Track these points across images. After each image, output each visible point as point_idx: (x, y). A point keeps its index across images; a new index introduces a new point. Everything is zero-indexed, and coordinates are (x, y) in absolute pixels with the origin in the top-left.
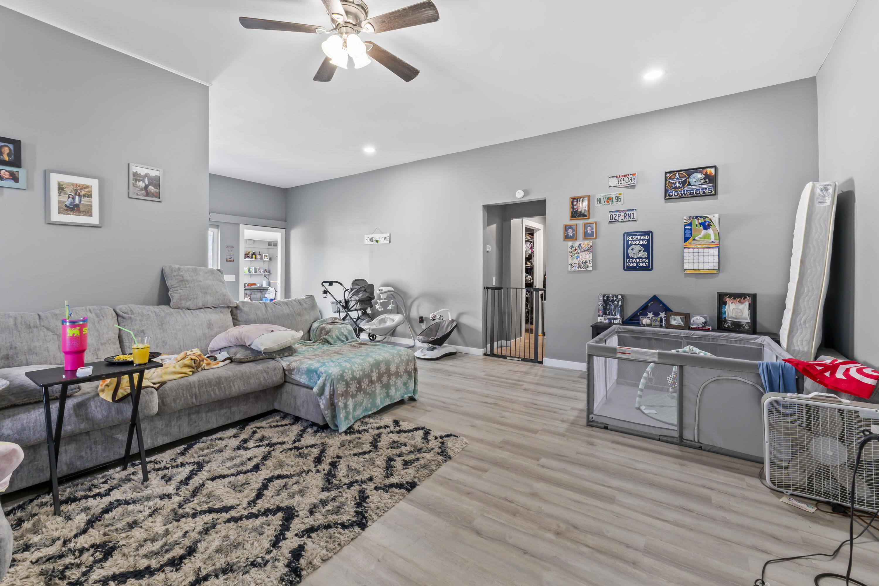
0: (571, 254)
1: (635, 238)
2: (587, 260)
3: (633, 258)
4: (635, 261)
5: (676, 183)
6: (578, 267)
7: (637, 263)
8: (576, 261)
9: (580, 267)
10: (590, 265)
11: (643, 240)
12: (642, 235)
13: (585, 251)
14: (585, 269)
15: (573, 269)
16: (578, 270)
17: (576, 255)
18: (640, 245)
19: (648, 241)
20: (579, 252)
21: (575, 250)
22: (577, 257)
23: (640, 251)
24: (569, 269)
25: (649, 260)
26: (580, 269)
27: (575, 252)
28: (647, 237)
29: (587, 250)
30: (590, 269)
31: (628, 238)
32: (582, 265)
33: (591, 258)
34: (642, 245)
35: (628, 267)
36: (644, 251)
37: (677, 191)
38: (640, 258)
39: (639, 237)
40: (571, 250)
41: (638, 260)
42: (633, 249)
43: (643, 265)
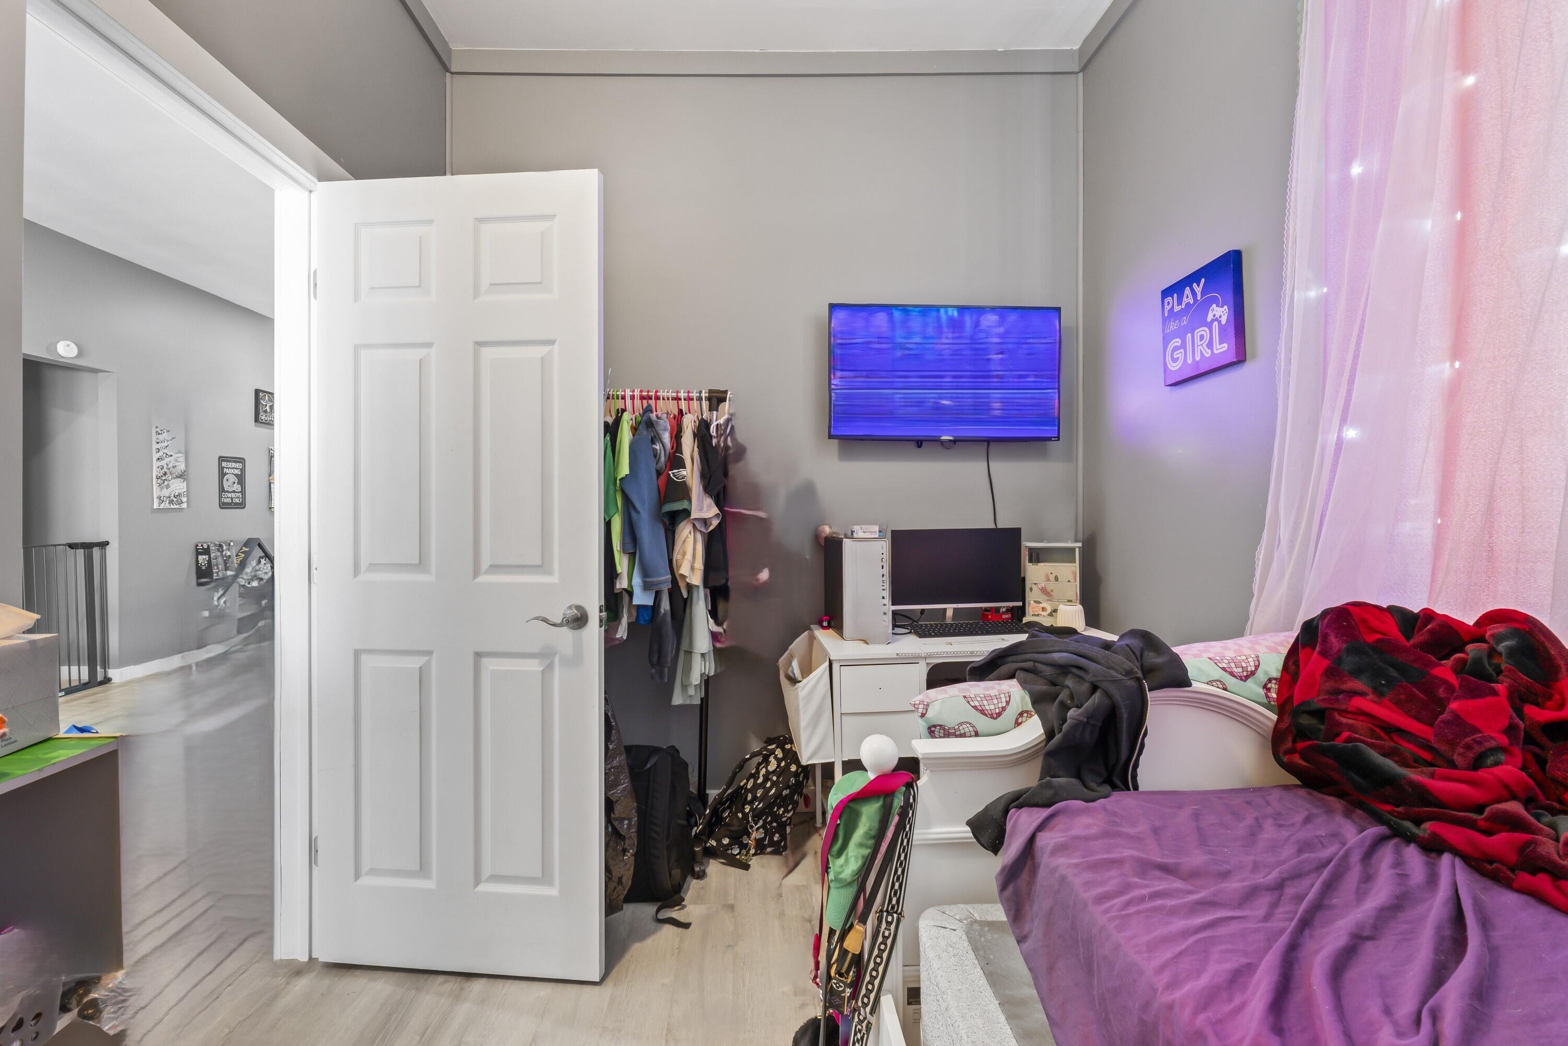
0: (159, 481)
1: (230, 465)
2: (181, 491)
3: (228, 492)
4: (229, 495)
5: (266, 405)
6: (169, 503)
7: (232, 499)
8: (166, 492)
9: (171, 502)
10: (184, 499)
11: (237, 468)
12: (236, 462)
13: (177, 477)
14: (178, 507)
15: (162, 506)
16: (169, 507)
17: (166, 483)
18: (234, 474)
19: (241, 470)
20: (170, 478)
21: (165, 474)
22: (168, 487)
23: (234, 483)
24: (156, 506)
25: (242, 495)
26: (172, 506)
27: (164, 478)
28: (239, 465)
29: (180, 476)
30: (184, 506)
31: (224, 464)
32: (175, 499)
33: (185, 490)
34: (236, 475)
35: (224, 504)
36: (238, 483)
37: (266, 416)
38: (234, 492)
39: (234, 465)
40: (159, 475)
41: (233, 495)
42: (227, 480)
43: (237, 501)
